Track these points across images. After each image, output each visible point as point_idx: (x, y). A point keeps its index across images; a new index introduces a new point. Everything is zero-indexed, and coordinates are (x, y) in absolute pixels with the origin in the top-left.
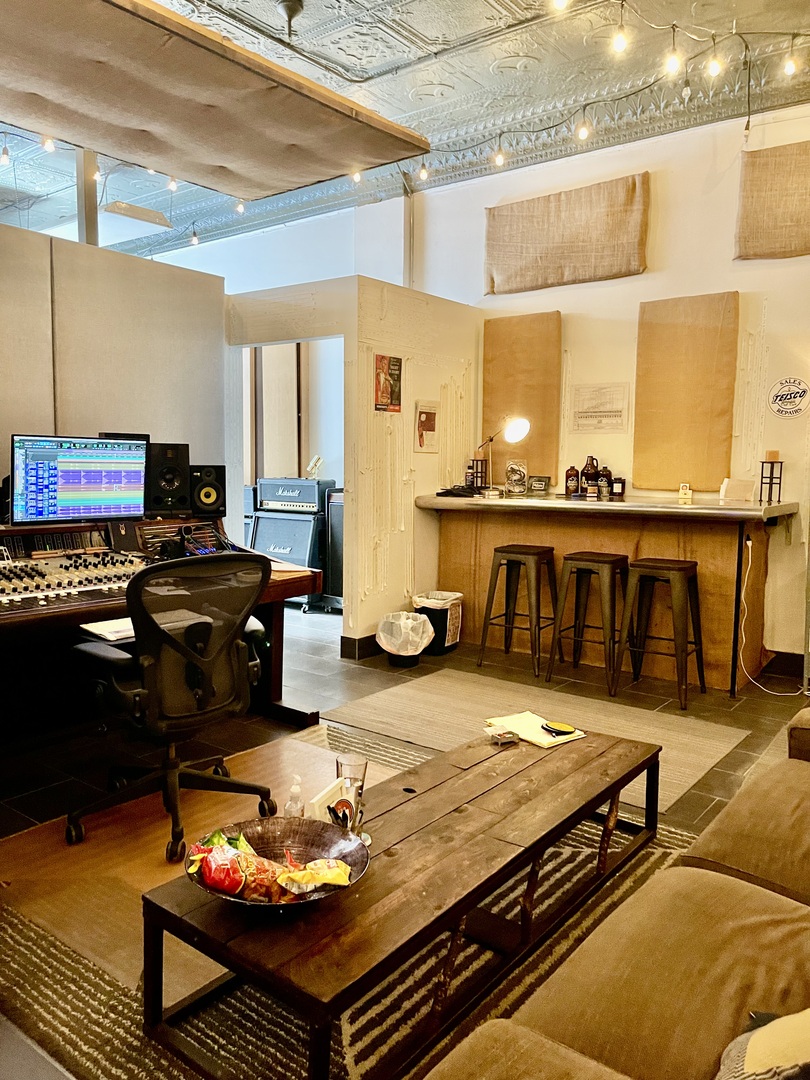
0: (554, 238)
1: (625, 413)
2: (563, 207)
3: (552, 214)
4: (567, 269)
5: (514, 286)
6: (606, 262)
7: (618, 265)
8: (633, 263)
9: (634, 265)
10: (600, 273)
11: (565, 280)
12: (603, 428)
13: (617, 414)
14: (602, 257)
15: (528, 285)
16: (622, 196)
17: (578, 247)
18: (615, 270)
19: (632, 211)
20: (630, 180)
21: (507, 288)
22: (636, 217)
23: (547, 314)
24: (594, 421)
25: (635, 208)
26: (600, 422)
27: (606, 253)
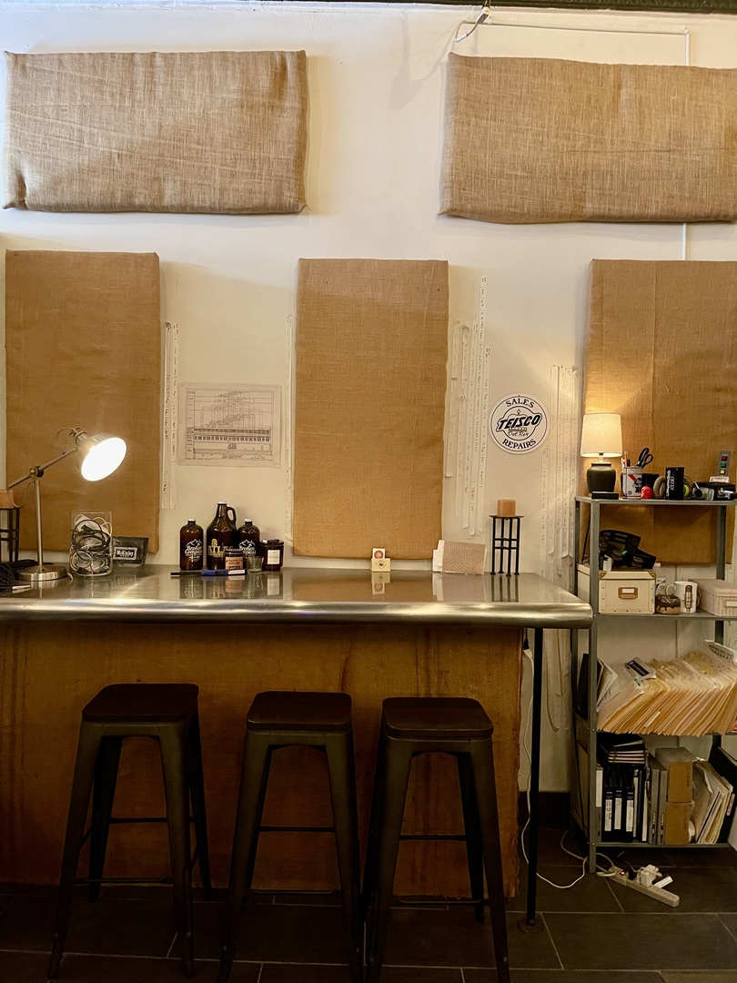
0: (143, 126)
1: (275, 435)
2: (160, 76)
3: (140, 85)
4: (170, 184)
5: (67, 199)
6: (241, 184)
7: (261, 191)
8: (287, 193)
9: (289, 197)
10: (230, 200)
11: (167, 201)
12: (239, 457)
13: (264, 435)
14: (233, 175)
15: (96, 200)
16: (264, 82)
17: (190, 149)
18: (257, 200)
19: (282, 110)
20: (278, 58)
21: (52, 200)
22: (288, 120)
23: (135, 255)
24: (224, 445)
25: (287, 104)
26: (233, 447)
27: (239, 168)
